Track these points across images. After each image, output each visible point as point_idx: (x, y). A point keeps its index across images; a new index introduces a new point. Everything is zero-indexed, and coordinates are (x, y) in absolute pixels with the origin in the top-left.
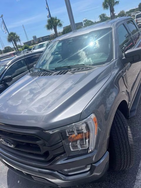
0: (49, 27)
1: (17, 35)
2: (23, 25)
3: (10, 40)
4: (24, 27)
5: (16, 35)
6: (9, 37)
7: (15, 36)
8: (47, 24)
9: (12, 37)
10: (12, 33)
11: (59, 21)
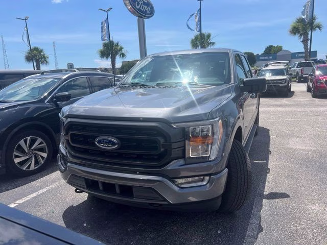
0: (104, 54)
1: (45, 53)
2: (54, 43)
3: (29, 58)
4: (54, 46)
5: (42, 53)
6: (29, 53)
7: (40, 54)
8: (101, 48)
9: (35, 55)
10: (36, 49)
11: (121, 49)
